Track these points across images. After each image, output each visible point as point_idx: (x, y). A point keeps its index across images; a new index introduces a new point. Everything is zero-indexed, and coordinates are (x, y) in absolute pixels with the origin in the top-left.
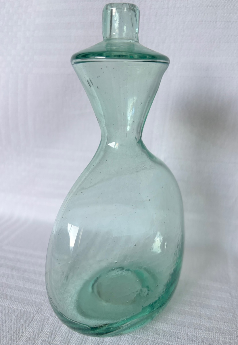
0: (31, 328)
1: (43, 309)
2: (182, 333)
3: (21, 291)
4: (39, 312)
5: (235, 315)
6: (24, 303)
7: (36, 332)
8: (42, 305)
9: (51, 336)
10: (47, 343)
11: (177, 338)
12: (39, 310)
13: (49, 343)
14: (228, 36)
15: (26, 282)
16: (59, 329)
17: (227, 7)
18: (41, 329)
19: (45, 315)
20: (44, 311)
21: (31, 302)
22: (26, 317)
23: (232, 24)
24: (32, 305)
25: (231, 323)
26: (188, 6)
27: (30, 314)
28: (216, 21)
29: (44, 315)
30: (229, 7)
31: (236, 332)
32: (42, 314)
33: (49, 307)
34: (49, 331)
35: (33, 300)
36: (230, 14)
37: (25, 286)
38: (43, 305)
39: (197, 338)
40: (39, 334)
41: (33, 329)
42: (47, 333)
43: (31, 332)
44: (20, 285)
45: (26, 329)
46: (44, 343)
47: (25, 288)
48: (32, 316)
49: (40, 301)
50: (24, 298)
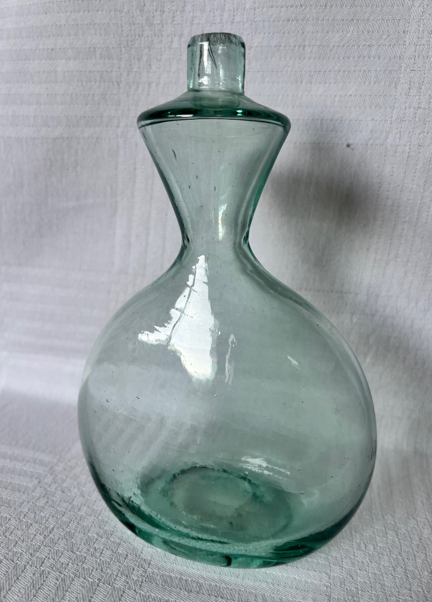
2: (231, 589)
5: (330, 558)
11: (221, 597)
14: (325, 72)
17: (323, 20)
25: (320, 572)
26: (255, 20)
28: (304, 46)
31: (327, 587)
36: (328, 32)
39: (256, 597)
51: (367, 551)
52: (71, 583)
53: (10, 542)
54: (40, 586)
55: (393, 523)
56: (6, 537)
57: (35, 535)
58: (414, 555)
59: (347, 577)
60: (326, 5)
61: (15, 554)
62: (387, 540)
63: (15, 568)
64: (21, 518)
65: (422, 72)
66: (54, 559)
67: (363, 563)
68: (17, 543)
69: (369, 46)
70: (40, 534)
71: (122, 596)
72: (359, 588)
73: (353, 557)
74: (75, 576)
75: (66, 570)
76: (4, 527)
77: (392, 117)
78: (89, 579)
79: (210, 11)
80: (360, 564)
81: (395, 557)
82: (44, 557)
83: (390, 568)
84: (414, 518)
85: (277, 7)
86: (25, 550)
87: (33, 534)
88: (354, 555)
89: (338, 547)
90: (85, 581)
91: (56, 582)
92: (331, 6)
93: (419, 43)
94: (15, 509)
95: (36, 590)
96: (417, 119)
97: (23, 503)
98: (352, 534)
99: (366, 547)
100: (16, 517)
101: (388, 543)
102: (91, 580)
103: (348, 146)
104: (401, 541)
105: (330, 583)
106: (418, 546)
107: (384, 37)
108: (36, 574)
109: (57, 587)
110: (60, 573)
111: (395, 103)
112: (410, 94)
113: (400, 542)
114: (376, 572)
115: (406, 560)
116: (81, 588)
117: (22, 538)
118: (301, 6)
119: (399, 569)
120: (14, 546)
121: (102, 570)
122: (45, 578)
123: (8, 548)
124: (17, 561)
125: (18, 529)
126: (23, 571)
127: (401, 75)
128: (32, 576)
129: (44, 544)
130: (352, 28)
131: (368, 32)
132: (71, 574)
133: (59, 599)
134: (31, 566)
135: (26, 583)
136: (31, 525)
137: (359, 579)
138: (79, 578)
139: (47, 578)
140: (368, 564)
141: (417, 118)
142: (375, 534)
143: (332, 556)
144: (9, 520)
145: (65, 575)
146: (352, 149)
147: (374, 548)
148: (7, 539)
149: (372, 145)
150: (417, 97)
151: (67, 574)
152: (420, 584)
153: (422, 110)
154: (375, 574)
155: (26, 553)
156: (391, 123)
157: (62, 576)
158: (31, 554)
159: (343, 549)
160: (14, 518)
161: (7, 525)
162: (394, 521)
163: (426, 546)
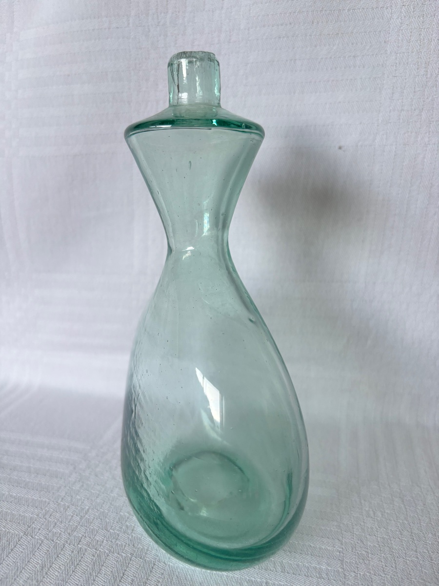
0: (12, 558)
1: (35, 528)
3: (3, 501)
4: (28, 533)
5: (341, 525)
6: (6, 520)
7: (19, 564)
8: (33, 523)
9: (42, 570)
10: (34, 582)
12: (27, 529)
13: (37, 581)
14: (315, 82)
15: (13, 486)
16: (55, 559)
17: (310, 36)
18: (27, 560)
19: (37, 538)
20: (37, 530)
21: (17, 518)
22: (7, 541)
23: (319, 63)
24: (19, 523)
25: (333, 539)
26: (250, 39)
27: (13, 536)
28: (295, 60)
29: (35, 538)
30: (312, 37)
31: (339, 552)
32: (32, 536)
33: (45, 524)
34: (40, 562)
35: (20, 515)
36: (316, 46)
37: (11, 493)
38: (36, 522)
39: (275, 564)
40: (23, 568)
41: (15, 561)
42: (36, 565)
43: (12, 564)
44: (3, 492)
45: (4, 560)
46: (29, 581)
47: (11, 496)
48: (16, 539)
49: (31, 516)
50: (7, 512)
51: (375, 518)
52: (107, 559)
53: (49, 524)
54: (78, 562)
55: (399, 490)
56: (45, 519)
57: (72, 516)
58: (419, 519)
59: (357, 543)
60: (313, 22)
61: (54, 534)
62: (394, 507)
63: (55, 547)
64: (59, 502)
65: (403, 77)
66: (90, 538)
67: (372, 528)
68: (56, 524)
69: (354, 57)
70: (76, 515)
71: (153, 568)
72: (369, 552)
73: (362, 524)
74: (110, 552)
75: (102, 547)
76: (44, 511)
77: (378, 120)
78: (122, 554)
79: (209, 33)
80: (369, 530)
81: (401, 521)
82: (81, 536)
83: (397, 532)
84: (418, 486)
85: (269, 26)
86: (63, 530)
87: (70, 515)
88: (364, 522)
89: (348, 514)
90: (119, 556)
91: (93, 557)
92: (318, 23)
93: (399, 52)
94: (53, 493)
95: (75, 566)
96: (401, 121)
97: (60, 488)
98: (361, 503)
99: (374, 514)
100: (55, 501)
101: (394, 509)
102: (124, 555)
103: (340, 148)
104: (407, 507)
105: (343, 549)
106: (422, 510)
107: (368, 47)
108: (74, 551)
109: (94, 563)
110: (96, 549)
111: (380, 107)
112: (393, 98)
113: (405, 508)
114: (385, 536)
115: (411, 524)
116: (115, 563)
117: (60, 520)
118: (290, 24)
119: (405, 533)
120: (54, 527)
121: (134, 545)
122: (82, 555)
123: (48, 529)
124: (57, 541)
125: (56, 511)
126: (62, 549)
127: (385, 82)
128: (71, 553)
129: (81, 524)
130: (338, 42)
131: (352, 44)
132: (105, 550)
133: (96, 573)
134: (70, 544)
135: (66, 560)
136: (68, 507)
137: (369, 543)
138: (113, 553)
139: (84, 554)
140: (377, 529)
141: (401, 119)
142: (382, 501)
143: (344, 524)
144: (48, 503)
145: (100, 551)
146: (344, 151)
147: (382, 515)
148: (47, 522)
149: (362, 146)
150: (400, 101)
151: (102, 550)
152: (425, 546)
153: (405, 113)
154: (383, 538)
155: (64, 533)
156: (378, 126)
157: (98, 552)
158: (69, 534)
159: (353, 516)
160: (53, 502)
161: (47, 508)
162: (400, 489)
163: (429, 510)
